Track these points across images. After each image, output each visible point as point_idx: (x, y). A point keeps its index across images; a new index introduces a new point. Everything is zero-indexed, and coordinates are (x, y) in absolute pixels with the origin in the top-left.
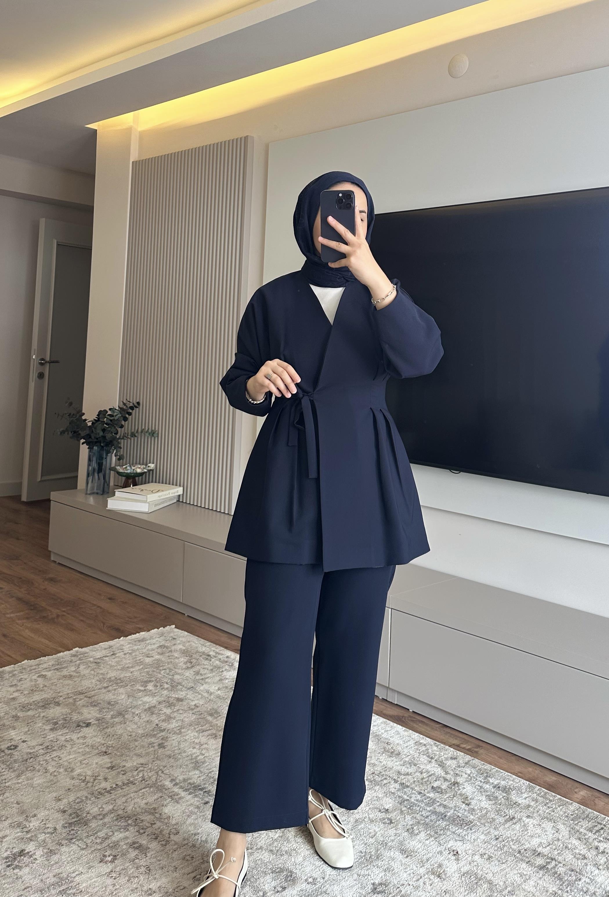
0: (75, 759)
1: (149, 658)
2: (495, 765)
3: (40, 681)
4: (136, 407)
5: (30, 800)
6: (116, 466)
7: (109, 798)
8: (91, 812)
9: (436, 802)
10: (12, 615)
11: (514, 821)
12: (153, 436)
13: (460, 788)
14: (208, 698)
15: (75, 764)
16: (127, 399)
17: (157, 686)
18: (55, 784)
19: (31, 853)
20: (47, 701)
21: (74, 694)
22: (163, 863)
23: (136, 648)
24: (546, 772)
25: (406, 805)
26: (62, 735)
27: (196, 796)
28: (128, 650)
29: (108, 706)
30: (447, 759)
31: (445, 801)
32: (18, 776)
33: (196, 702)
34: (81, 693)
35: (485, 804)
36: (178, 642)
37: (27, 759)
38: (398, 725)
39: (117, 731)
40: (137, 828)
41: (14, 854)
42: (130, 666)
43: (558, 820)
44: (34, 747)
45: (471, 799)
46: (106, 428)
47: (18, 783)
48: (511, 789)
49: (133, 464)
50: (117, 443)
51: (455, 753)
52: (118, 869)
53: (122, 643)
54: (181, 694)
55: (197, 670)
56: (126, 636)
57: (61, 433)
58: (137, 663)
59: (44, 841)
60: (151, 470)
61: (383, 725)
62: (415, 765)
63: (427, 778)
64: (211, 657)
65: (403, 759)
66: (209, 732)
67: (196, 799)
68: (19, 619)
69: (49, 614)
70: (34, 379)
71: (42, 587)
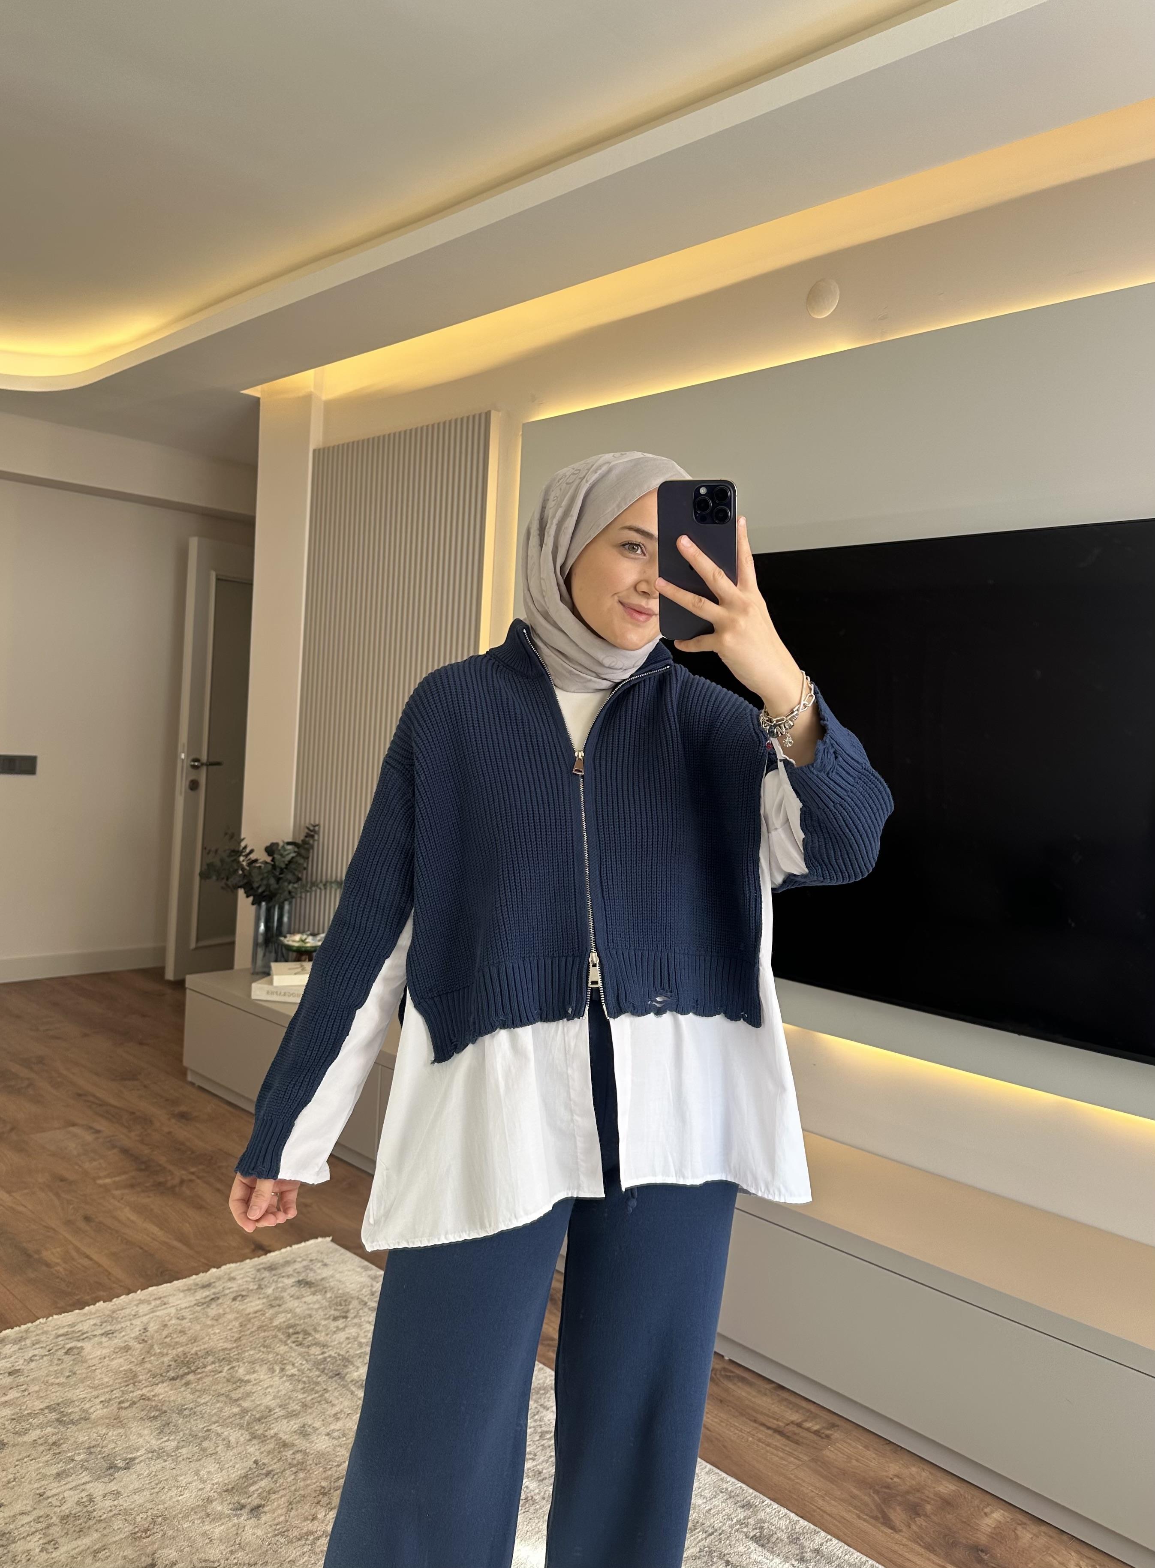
10: (107, 1181)
68: (117, 1189)
69: (169, 1178)
70: (183, 790)
71: (166, 1130)
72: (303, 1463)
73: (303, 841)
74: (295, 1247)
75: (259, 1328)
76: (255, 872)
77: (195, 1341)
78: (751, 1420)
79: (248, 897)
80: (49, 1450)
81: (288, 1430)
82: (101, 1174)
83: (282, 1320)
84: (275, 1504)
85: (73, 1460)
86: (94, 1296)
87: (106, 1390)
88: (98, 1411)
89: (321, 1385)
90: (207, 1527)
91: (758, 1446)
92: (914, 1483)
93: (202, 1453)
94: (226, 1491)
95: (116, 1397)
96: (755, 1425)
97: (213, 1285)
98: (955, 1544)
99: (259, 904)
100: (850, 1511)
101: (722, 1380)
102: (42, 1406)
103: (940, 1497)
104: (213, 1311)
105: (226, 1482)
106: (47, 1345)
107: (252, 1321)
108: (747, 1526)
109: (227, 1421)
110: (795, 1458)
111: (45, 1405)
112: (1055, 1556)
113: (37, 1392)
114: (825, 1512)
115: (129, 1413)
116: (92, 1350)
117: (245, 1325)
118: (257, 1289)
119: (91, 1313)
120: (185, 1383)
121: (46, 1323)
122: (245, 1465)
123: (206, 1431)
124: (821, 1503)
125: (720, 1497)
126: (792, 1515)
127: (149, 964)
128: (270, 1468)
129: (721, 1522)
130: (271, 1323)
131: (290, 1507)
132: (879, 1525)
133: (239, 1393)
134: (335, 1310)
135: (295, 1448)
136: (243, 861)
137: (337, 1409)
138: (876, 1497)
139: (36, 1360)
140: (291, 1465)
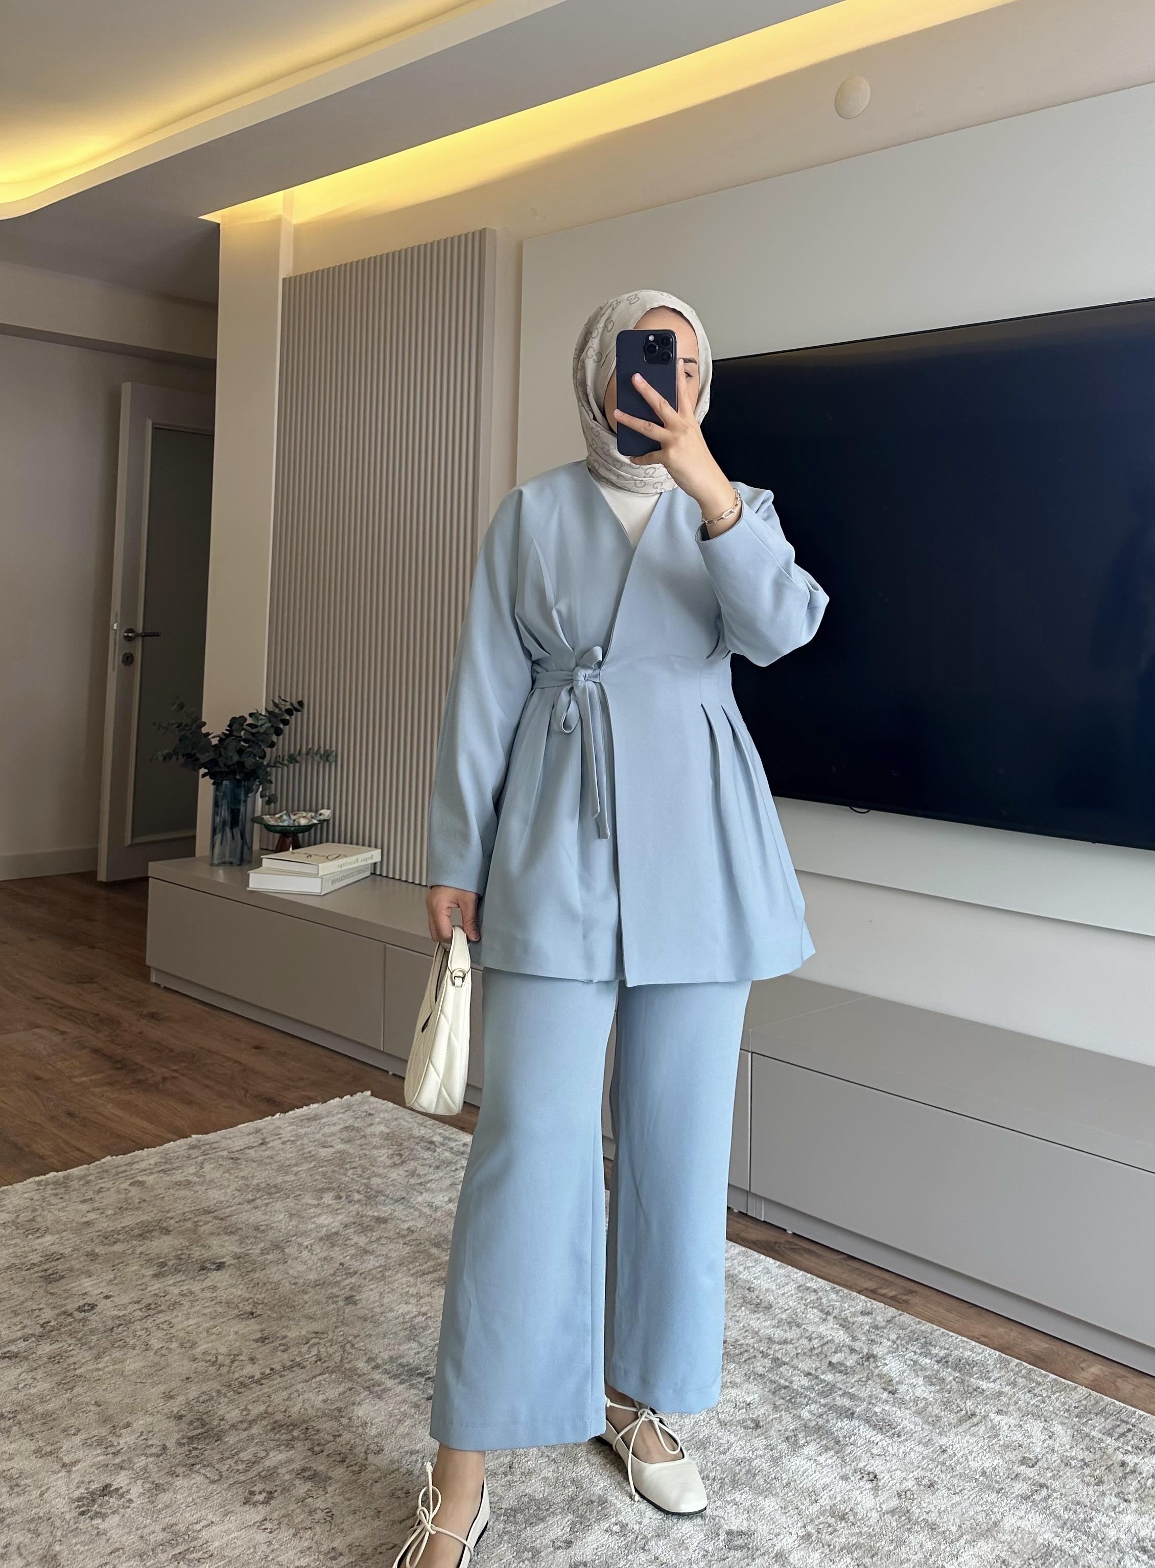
0: (197, 1325)
1: (325, 1149)
2: (940, 1324)
3: (135, 1191)
4: (297, 710)
5: (119, 1399)
6: (263, 813)
7: (259, 1393)
8: (227, 1417)
9: (836, 1390)
10: (84, 1079)
11: (975, 1420)
12: (328, 761)
13: (879, 1364)
14: (431, 1216)
15: (198, 1334)
16: (280, 697)
17: (341, 1198)
18: (164, 1370)
19: (121, 1491)
20: (147, 1226)
21: (195, 1214)
22: (356, 1503)
23: (302, 1131)
24: (1030, 1334)
25: (783, 1396)
26: (174, 1284)
27: (412, 1386)
28: (289, 1135)
29: (255, 1233)
30: (854, 1314)
31: (852, 1388)
32: (98, 1357)
33: (410, 1224)
34: (208, 1212)
35: (923, 1391)
36: (377, 1120)
37: (113, 1328)
38: (768, 1258)
39: (271, 1276)
40: (308, 1444)
41: (92, 1493)
42: (294, 1162)
43: (1052, 1417)
44: (125, 1307)
45: (898, 1383)
46: (244, 748)
47: (98, 1370)
48: (969, 1365)
49: (292, 811)
50: (264, 773)
51: (869, 1304)
52: (275, 1515)
53: (278, 1123)
54: (384, 1211)
55: (411, 1167)
56: (285, 1112)
57: (165, 759)
58: (306, 1158)
59: (145, 1469)
60: (324, 820)
61: (741, 1258)
62: (798, 1326)
63: (820, 1348)
64: (436, 1146)
65: (776, 1316)
66: (435, 1275)
67: (413, 1391)
68: (95, 1087)
69: (150, 1075)
70: (116, 665)
71: (137, 1029)
82: (76, 1073)
127: (79, 868)
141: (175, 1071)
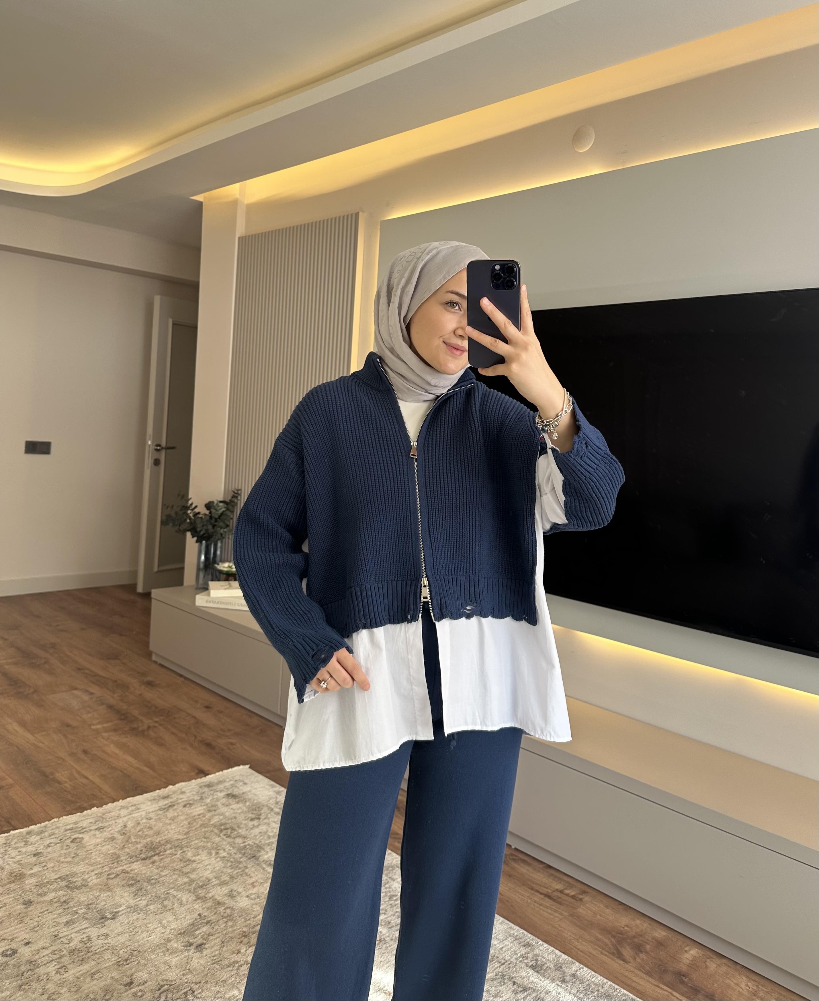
10: (99, 726)
68: (106, 732)
69: (140, 725)
70: (150, 466)
71: (138, 692)
72: (231, 916)
73: (230, 500)
74: (225, 771)
75: (201, 825)
76: (198, 521)
77: (159, 834)
78: (529, 888)
79: (193, 537)
80: (61, 906)
81: (221, 893)
82: (94, 722)
83: (216, 820)
84: (213, 942)
85: (77, 913)
86: (90, 803)
87: (99, 866)
88: (93, 880)
89: (242, 863)
90: (167, 958)
91: (534, 905)
92: (638, 930)
93: (163, 908)
94: (180, 934)
95: (105, 871)
96: (533, 892)
97: (171, 796)
98: (665, 971)
99: (201, 542)
100: (596, 949)
101: (510, 862)
102: (56, 877)
103: (656, 940)
104: (171, 813)
105: (180, 928)
106: (59, 836)
107: (197, 820)
108: (527, 959)
109: (180, 887)
110: (559, 914)
111: (58, 876)
112: (732, 979)
113: (53, 867)
114: (579, 949)
115: (116, 881)
116: (89, 840)
117: (192, 823)
118: (200, 799)
119: (88, 815)
120: (152, 862)
121: (58, 821)
122: (193, 916)
123: (166, 894)
124: (576, 943)
125: (509, 939)
126: (557, 952)
127: (125, 582)
128: (209, 919)
129: (510, 956)
130: (209, 822)
131: (223, 945)
132: (615, 958)
133: (188, 869)
134: (252, 813)
135: (226, 906)
136: (190, 513)
137: (253, 880)
138: (613, 940)
139: (52, 846)
140: (223, 917)
141: (156, 722)
